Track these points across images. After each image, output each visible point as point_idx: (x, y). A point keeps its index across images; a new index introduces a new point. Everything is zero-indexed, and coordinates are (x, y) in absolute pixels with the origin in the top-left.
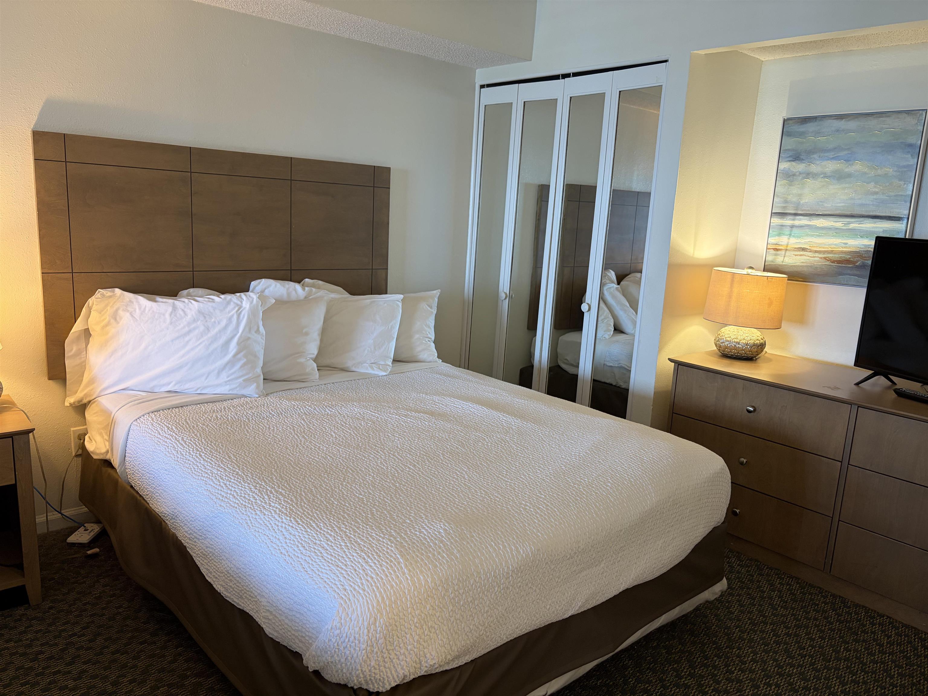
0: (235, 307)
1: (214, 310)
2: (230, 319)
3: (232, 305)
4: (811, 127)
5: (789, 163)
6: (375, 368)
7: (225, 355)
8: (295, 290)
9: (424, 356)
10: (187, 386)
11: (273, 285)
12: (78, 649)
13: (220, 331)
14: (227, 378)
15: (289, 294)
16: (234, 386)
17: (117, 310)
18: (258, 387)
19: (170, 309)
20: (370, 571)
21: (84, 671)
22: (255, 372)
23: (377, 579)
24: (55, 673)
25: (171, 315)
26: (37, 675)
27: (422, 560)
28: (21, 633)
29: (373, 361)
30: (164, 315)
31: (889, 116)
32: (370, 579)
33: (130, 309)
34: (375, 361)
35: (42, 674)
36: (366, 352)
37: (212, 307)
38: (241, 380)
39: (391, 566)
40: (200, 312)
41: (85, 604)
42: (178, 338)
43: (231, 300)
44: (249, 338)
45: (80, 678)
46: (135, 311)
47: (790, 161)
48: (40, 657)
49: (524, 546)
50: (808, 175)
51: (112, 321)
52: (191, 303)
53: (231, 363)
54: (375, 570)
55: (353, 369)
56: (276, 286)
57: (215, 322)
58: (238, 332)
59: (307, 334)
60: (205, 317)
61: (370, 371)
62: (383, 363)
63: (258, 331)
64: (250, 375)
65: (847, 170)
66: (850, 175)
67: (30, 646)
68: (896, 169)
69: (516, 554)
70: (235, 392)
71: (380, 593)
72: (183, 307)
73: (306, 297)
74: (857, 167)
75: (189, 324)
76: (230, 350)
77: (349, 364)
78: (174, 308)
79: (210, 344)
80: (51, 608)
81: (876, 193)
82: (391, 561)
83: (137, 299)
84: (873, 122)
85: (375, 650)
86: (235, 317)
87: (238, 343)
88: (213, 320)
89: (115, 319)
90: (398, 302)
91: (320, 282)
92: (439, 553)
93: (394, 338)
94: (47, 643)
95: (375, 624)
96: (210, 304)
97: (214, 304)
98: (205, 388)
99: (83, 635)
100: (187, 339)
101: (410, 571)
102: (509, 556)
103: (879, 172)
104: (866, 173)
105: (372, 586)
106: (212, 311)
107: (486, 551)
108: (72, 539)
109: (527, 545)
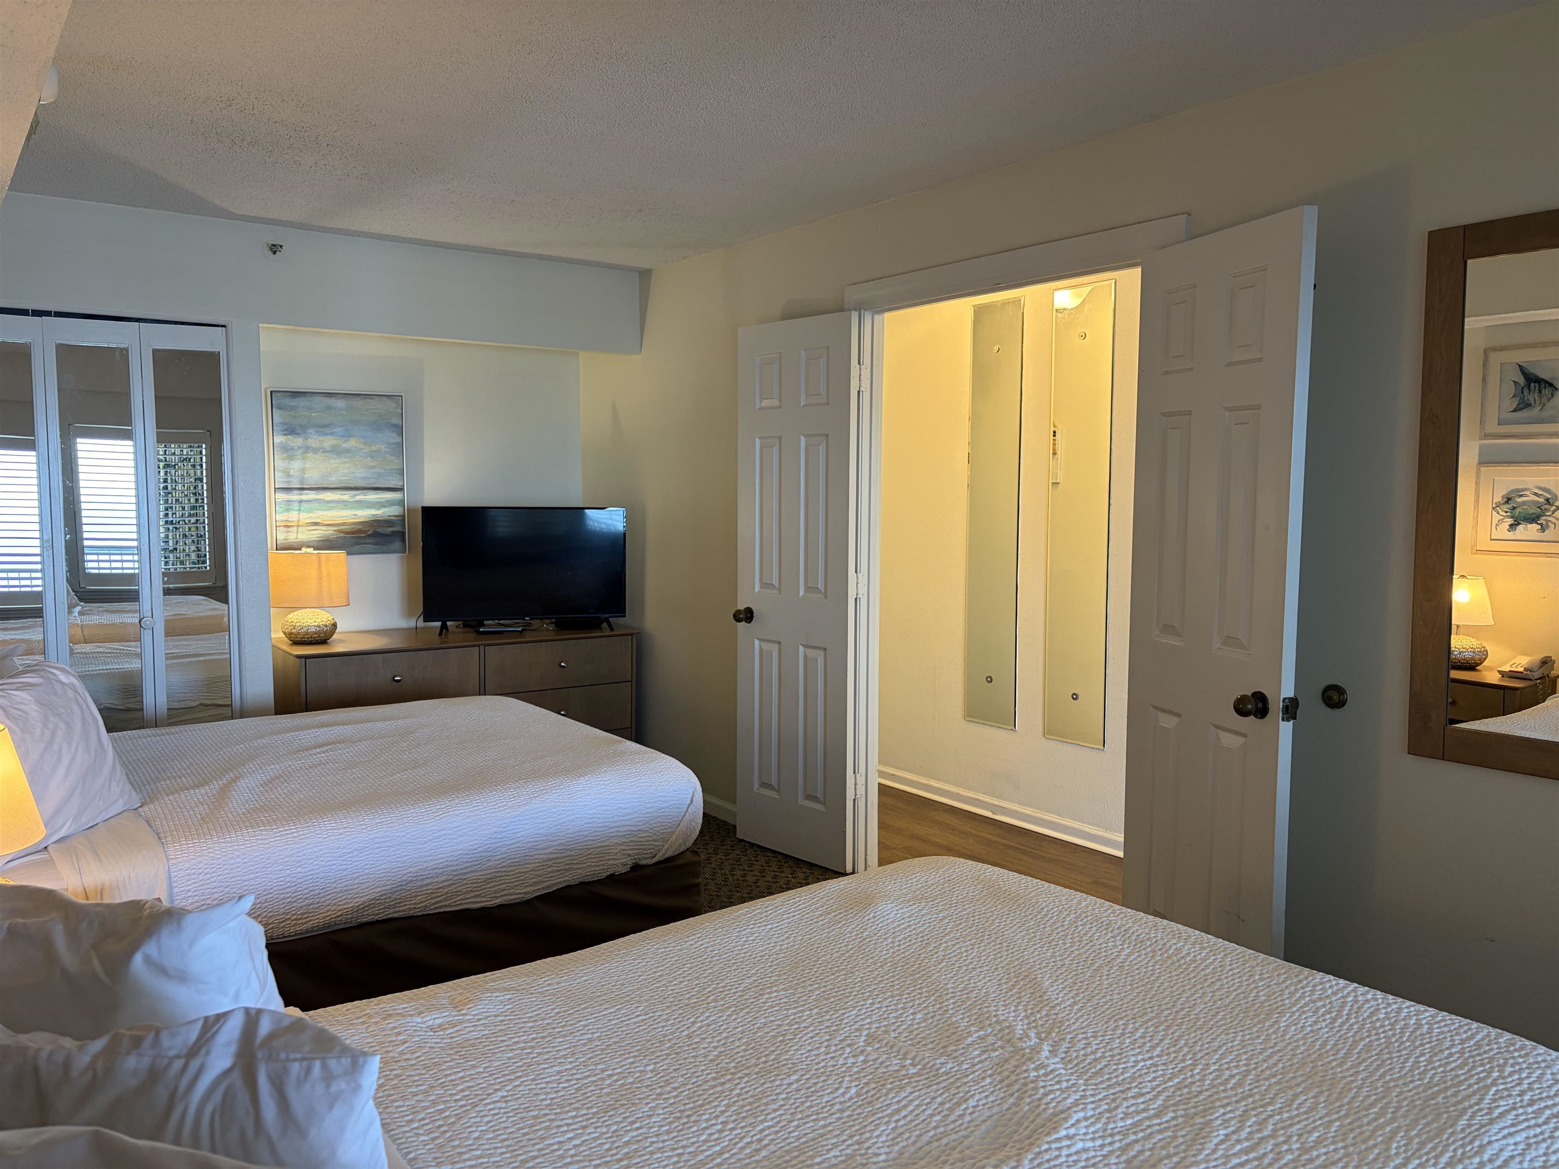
4: (301, 402)
5: (285, 437)
31: (373, 399)
47: (285, 435)
50: (307, 449)
65: (344, 445)
66: (348, 451)
68: (386, 446)
74: (352, 443)
81: (374, 467)
84: (359, 403)
103: (373, 448)
104: (362, 449)
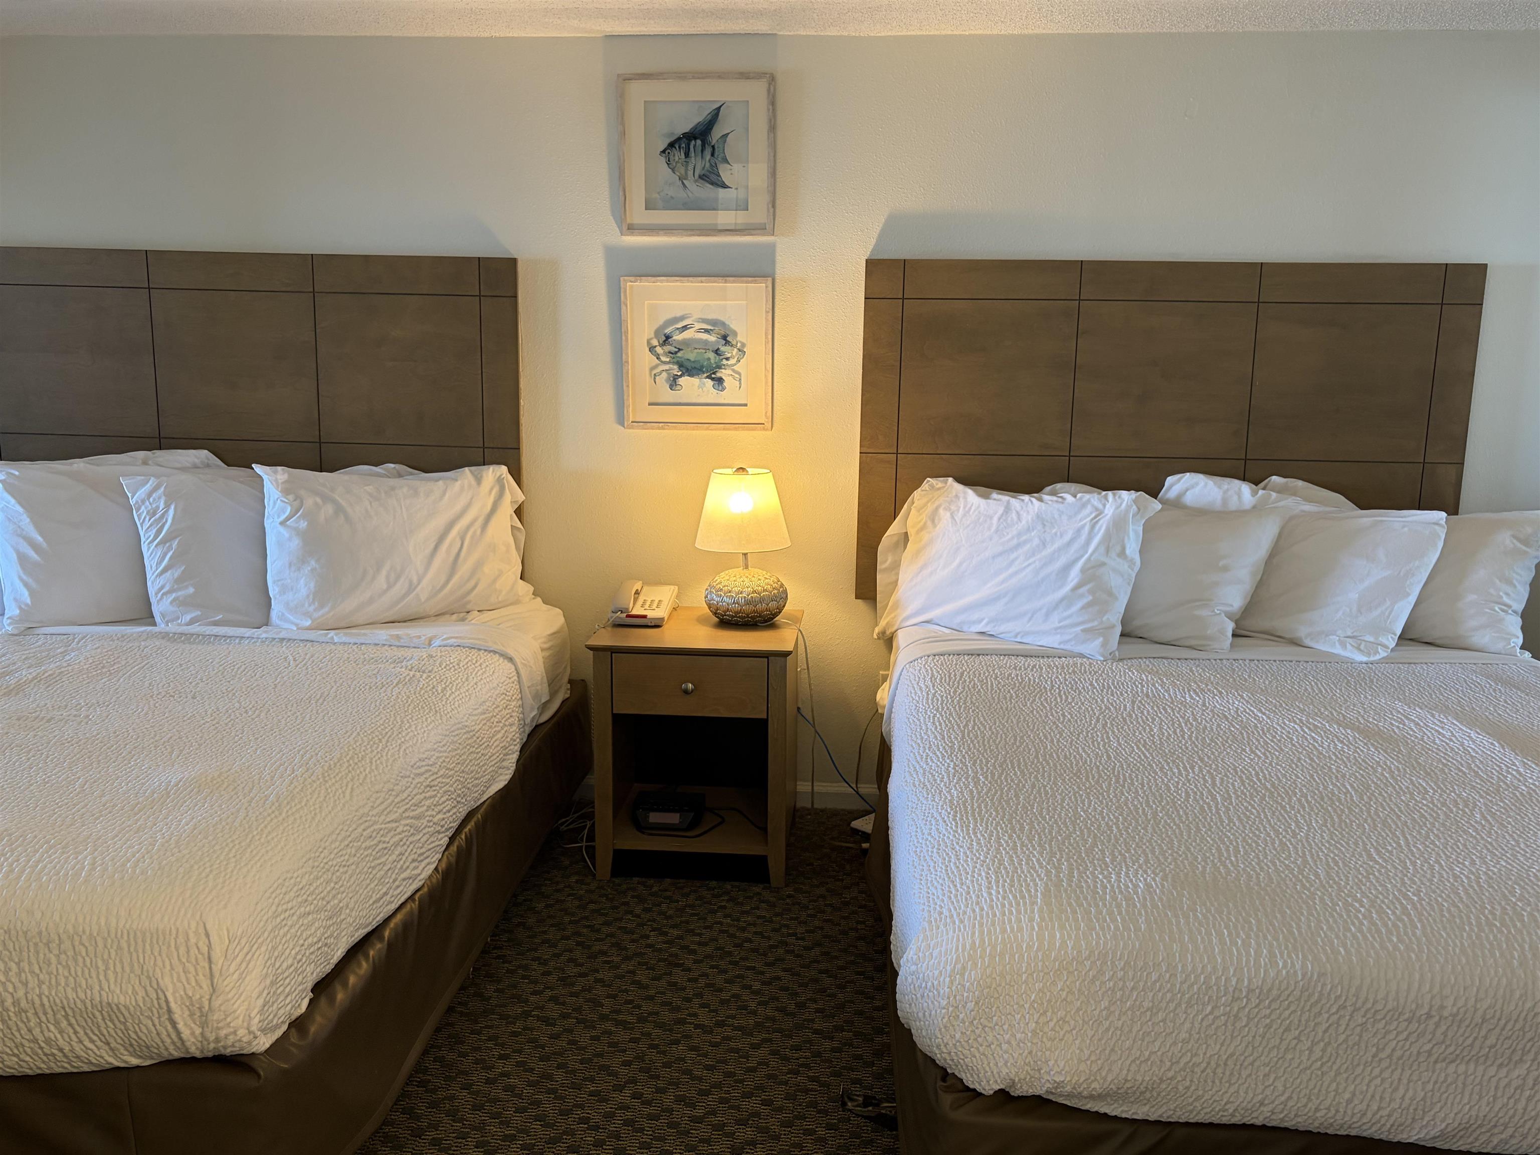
0: (1091, 513)
1: (1060, 516)
2: (1079, 531)
3: (1089, 508)
6: (1348, 646)
7: (1061, 587)
8: (1239, 494)
9: (1483, 638)
10: (1002, 628)
11: (1202, 484)
12: (788, 952)
13: (1060, 549)
14: (1059, 622)
15: (1225, 501)
16: (1067, 637)
17: (937, 509)
18: (1104, 645)
19: (1001, 510)
20: (986, 900)
21: (779, 978)
22: (1104, 619)
23: (987, 914)
24: (748, 968)
25: (999, 519)
26: (731, 963)
27: (1074, 912)
28: (743, 913)
29: (1349, 634)
30: (991, 518)
32: (977, 910)
33: (953, 508)
34: (1355, 634)
35: (736, 963)
36: (1340, 613)
37: (1058, 510)
38: (1078, 629)
39: (1018, 904)
40: (1038, 516)
41: (826, 905)
42: (1001, 554)
43: (1089, 501)
44: (1103, 564)
45: (770, 983)
46: (958, 510)
48: (746, 945)
49: (1290, 956)
51: (929, 523)
52: (1032, 502)
53: (1067, 601)
54: (992, 900)
55: (1308, 642)
56: (1206, 485)
57: (1056, 534)
58: (1087, 552)
59: (1226, 569)
60: (1044, 525)
61: (1338, 650)
62: (1372, 639)
63: (1122, 554)
64: (1096, 623)
67: (743, 929)
69: (1266, 964)
70: (1068, 647)
71: (982, 933)
72: (1019, 508)
73: (1254, 507)
75: (1019, 535)
76: (1070, 579)
77: (1302, 632)
78: (1008, 509)
79: (1041, 568)
80: (789, 896)
82: (1023, 897)
83: (965, 493)
85: (961, 1016)
86: (1087, 528)
87: (1083, 571)
88: (1054, 531)
89: (933, 521)
90: (1437, 527)
91: (1300, 483)
92: (1111, 913)
93: (1408, 595)
94: (761, 933)
95: (962, 975)
96: (1056, 505)
97: (1061, 506)
98: (1027, 634)
99: (803, 939)
100: (1012, 556)
101: (1042, 919)
102: (1248, 961)
105: (975, 919)
106: (1056, 516)
107: (1202, 938)
108: (856, 824)
109: (1297, 957)
